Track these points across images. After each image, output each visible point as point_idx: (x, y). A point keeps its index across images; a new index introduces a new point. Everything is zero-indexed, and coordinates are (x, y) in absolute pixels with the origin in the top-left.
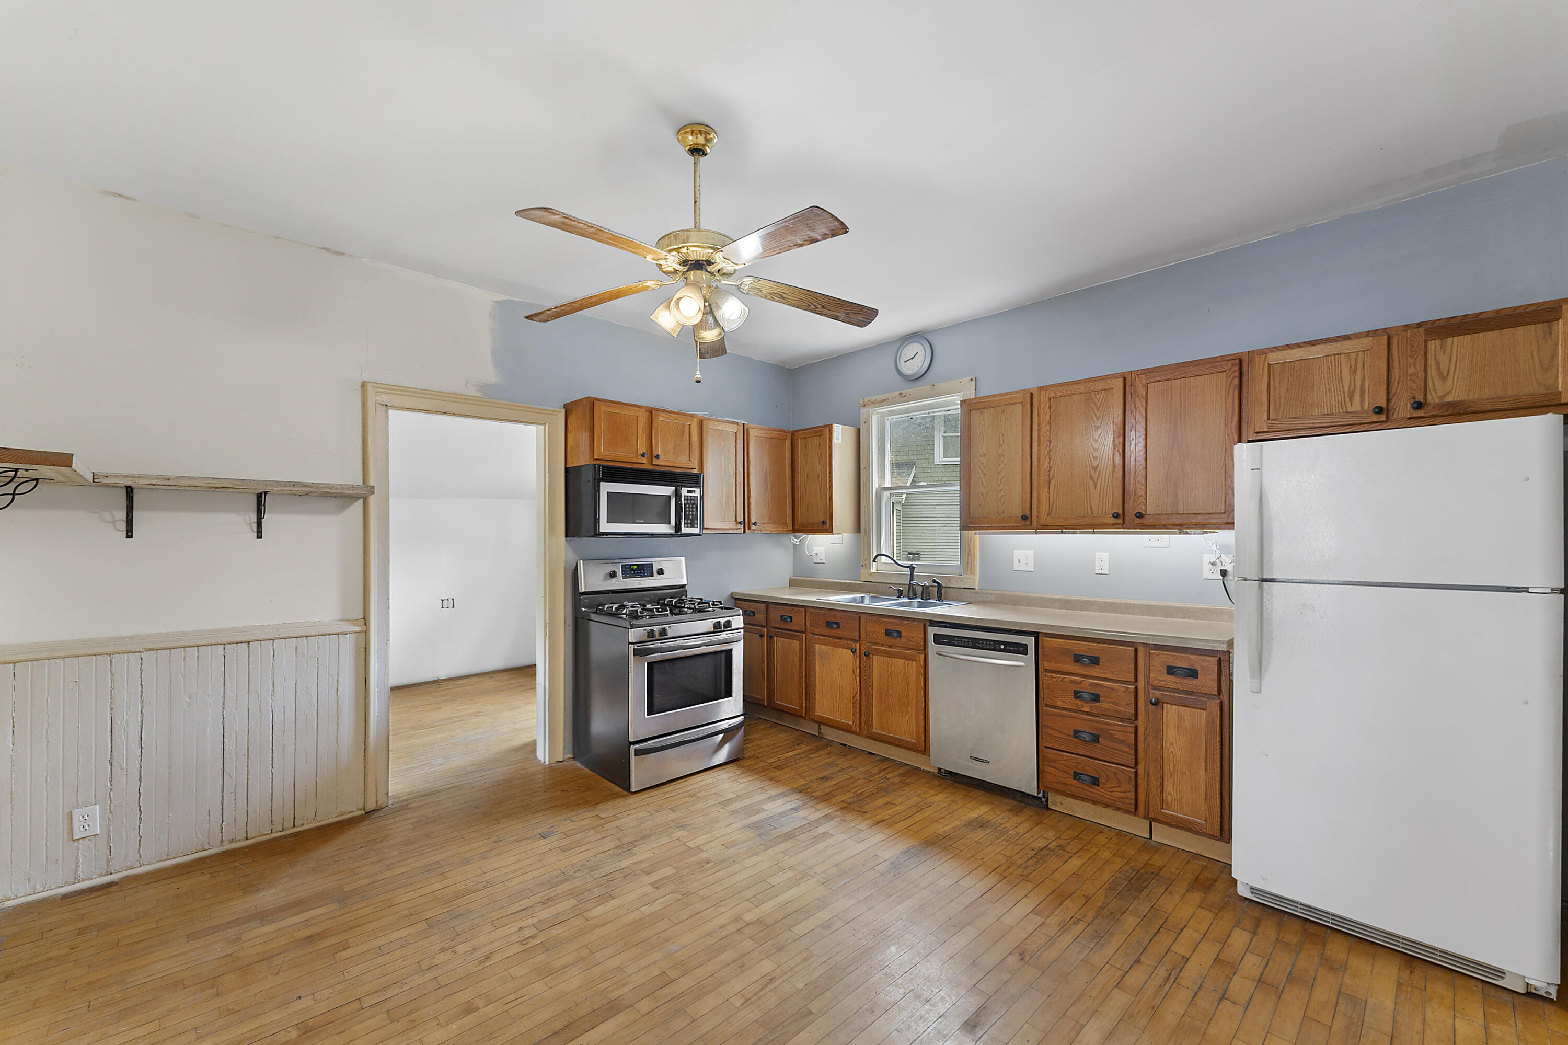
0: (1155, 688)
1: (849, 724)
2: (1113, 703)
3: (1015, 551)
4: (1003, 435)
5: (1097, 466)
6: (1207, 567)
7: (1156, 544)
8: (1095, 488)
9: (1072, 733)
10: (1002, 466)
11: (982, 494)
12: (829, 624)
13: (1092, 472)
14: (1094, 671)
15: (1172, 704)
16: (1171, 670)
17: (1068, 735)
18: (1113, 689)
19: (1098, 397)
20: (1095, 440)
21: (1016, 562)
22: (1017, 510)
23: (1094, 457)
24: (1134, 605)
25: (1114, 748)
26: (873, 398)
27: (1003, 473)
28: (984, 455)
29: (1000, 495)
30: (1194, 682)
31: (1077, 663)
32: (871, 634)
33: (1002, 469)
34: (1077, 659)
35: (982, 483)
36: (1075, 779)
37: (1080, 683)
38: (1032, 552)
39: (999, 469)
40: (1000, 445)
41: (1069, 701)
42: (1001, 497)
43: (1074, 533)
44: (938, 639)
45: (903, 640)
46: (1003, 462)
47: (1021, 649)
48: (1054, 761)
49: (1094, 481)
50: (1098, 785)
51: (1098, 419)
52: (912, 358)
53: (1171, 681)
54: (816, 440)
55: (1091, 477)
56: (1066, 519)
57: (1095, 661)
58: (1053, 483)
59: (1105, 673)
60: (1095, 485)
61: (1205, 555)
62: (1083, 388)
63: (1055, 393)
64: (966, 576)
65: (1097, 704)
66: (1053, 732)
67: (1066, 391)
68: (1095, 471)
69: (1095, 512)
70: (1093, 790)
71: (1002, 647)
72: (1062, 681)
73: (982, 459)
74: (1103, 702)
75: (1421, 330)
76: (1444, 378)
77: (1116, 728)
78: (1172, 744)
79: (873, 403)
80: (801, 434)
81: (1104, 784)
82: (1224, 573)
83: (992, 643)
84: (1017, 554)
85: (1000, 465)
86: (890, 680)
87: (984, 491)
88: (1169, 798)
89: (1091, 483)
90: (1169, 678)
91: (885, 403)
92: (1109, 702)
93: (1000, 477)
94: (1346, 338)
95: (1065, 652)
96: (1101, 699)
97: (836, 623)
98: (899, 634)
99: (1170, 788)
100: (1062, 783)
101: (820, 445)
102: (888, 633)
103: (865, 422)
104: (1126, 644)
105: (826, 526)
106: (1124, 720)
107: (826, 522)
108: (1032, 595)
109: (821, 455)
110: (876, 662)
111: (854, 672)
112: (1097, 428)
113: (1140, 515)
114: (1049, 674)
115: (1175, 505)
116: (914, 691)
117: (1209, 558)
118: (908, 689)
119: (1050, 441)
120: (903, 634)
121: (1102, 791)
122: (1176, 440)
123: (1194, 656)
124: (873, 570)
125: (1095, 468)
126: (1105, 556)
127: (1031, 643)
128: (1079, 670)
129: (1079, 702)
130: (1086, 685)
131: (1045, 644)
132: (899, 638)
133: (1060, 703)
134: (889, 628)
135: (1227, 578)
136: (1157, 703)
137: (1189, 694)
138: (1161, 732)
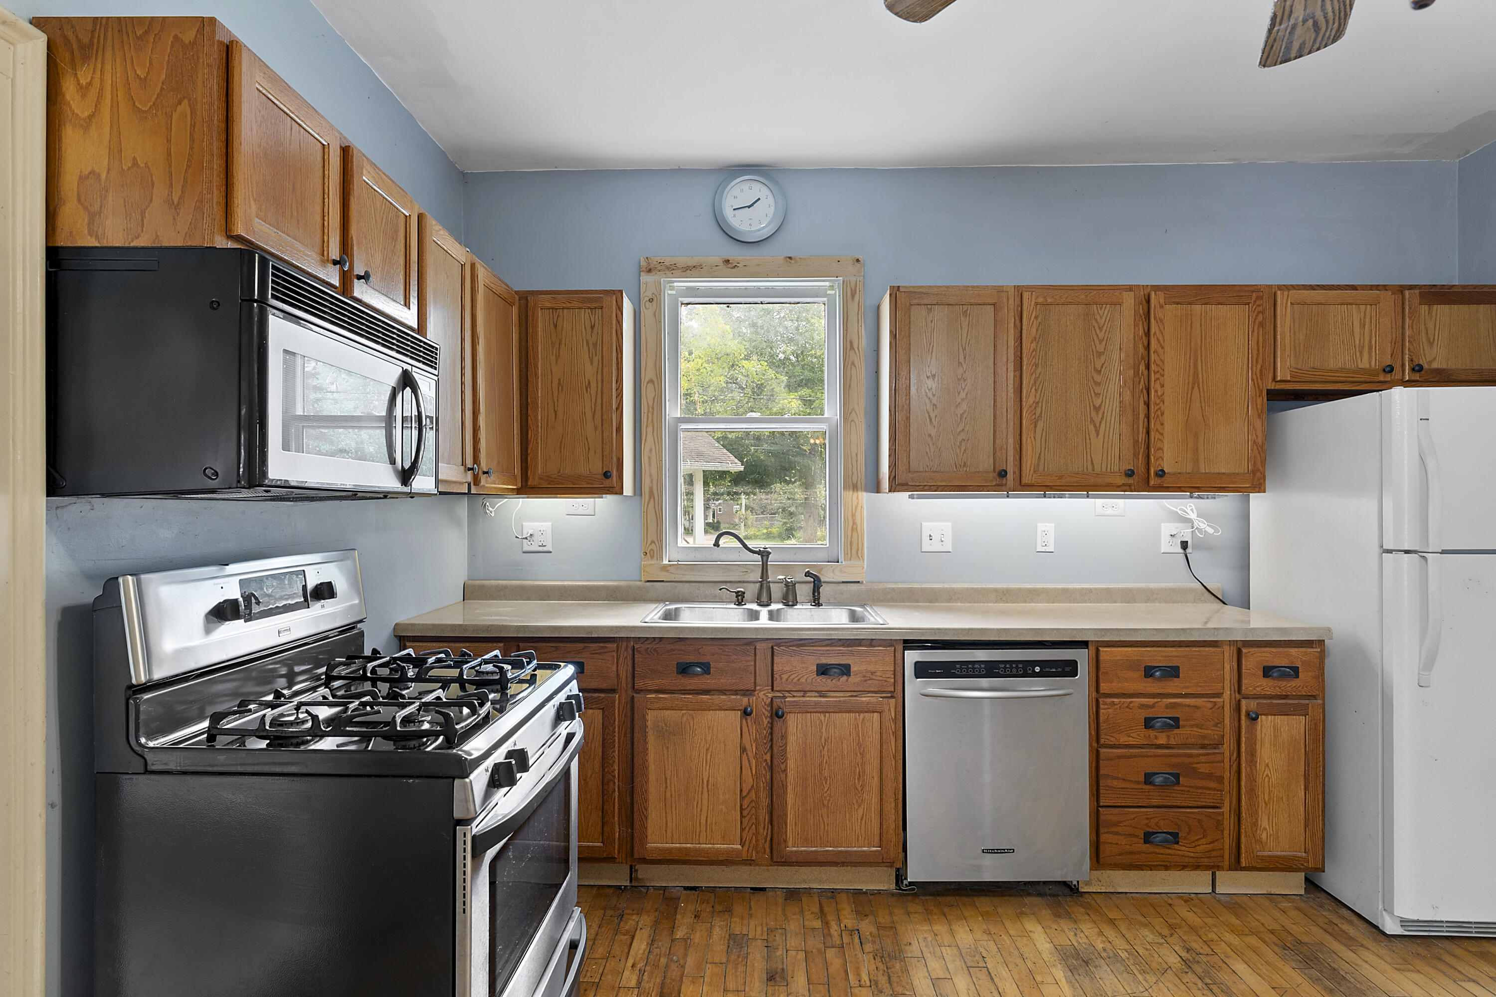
0: (1247, 698)
1: (734, 850)
2: (1197, 726)
4: (964, 349)
5: (1100, 406)
6: (1168, 538)
7: (1110, 511)
8: (1098, 435)
9: (1142, 779)
10: (963, 395)
11: (930, 435)
12: (684, 669)
13: (1094, 414)
14: (1173, 686)
15: (1266, 715)
16: (1267, 671)
17: (1138, 782)
18: (1197, 707)
19: (1101, 312)
20: (1096, 370)
21: (925, 539)
22: (985, 462)
23: (1096, 394)
24: (1090, 591)
25: (1198, 788)
26: (669, 262)
27: (964, 407)
28: (935, 375)
29: (960, 438)
30: (1295, 683)
31: (1149, 680)
32: (785, 677)
33: (963, 400)
34: (1149, 672)
35: (931, 420)
36: (1145, 842)
37: (1152, 706)
38: (950, 524)
39: (958, 400)
40: (960, 363)
41: (1138, 736)
42: (961, 442)
43: (1060, 497)
44: (923, 670)
45: (853, 679)
46: (964, 390)
47: (1067, 669)
48: (1116, 824)
49: (1095, 426)
50: (1177, 843)
51: (1101, 342)
52: (749, 207)
53: (1267, 686)
54: (584, 316)
55: (1092, 421)
56: (1060, 477)
57: (1173, 672)
58: (1040, 424)
59: (1187, 687)
61: (1165, 525)
62: (1083, 297)
63: (1045, 297)
64: (849, 562)
65: (1176, 731)
66: (1115, 783)
67: (1061, 297)
68: (1097, 413)
69: (1097, 469)
70: (1168, 851)
71: (1038, 669)
72: (1127, 707)
73: (930, 382)
74: (1184, 726)
75: (1417, 292)
76: (1431, 344)
77: (1202, 759)
78: (1267, 765)
79: (668, 268)
80: (545, 301)
81: (1185, 838)
82: (1184, 545)
83: (1020, 666)
84: (928, 527)
85: (959, 393)
86: (825, 753)
87: (933, 432)
88: (1264, 836)
89: (1092, 427)
90: (1266, 682)
91: (694, 272)
92: (1192, 726)
93: (960, 411)
94: (1354, 288)
95: (1132, 665)
96: (1181, 723)
97: (699, 664)
98: (845, 670)
99: (1264, 822)
100: (1127, 853)
101: (592, 327)
102: (823, 670)
103: (651, 300)
104: (1215, 644)
105: (607, 483)
106: (1203, 747)
107: (607, 475)
108: (954, 586)
109: (595, 345)
110: (794, 725)
111: (743, 750)
112: (1100, 354)
113: (1161, 474)
114: (1109, 700)
115: (1196, 461)
116: (876, 763)
117: (1168, 528)
118: (863, 764)
119: (1037, 365)
120: (853, 669)
121: (1182, 850)
122: (1196, 380)
123: (1293, 651)
124: (666, 562)
125: (1097, 409)
126: (1050, 527)
127: (1081, 657)
128: (1151, 686)
129: (1152, 733)
130: (1161, 707)
131: (1103, 657)
132: (845, 678)
133: (1124, 739)
134: (824, 661)
135: (1189, 550)
136: (1253, 719)
137: (1286, 697)
138: (1252, 753)
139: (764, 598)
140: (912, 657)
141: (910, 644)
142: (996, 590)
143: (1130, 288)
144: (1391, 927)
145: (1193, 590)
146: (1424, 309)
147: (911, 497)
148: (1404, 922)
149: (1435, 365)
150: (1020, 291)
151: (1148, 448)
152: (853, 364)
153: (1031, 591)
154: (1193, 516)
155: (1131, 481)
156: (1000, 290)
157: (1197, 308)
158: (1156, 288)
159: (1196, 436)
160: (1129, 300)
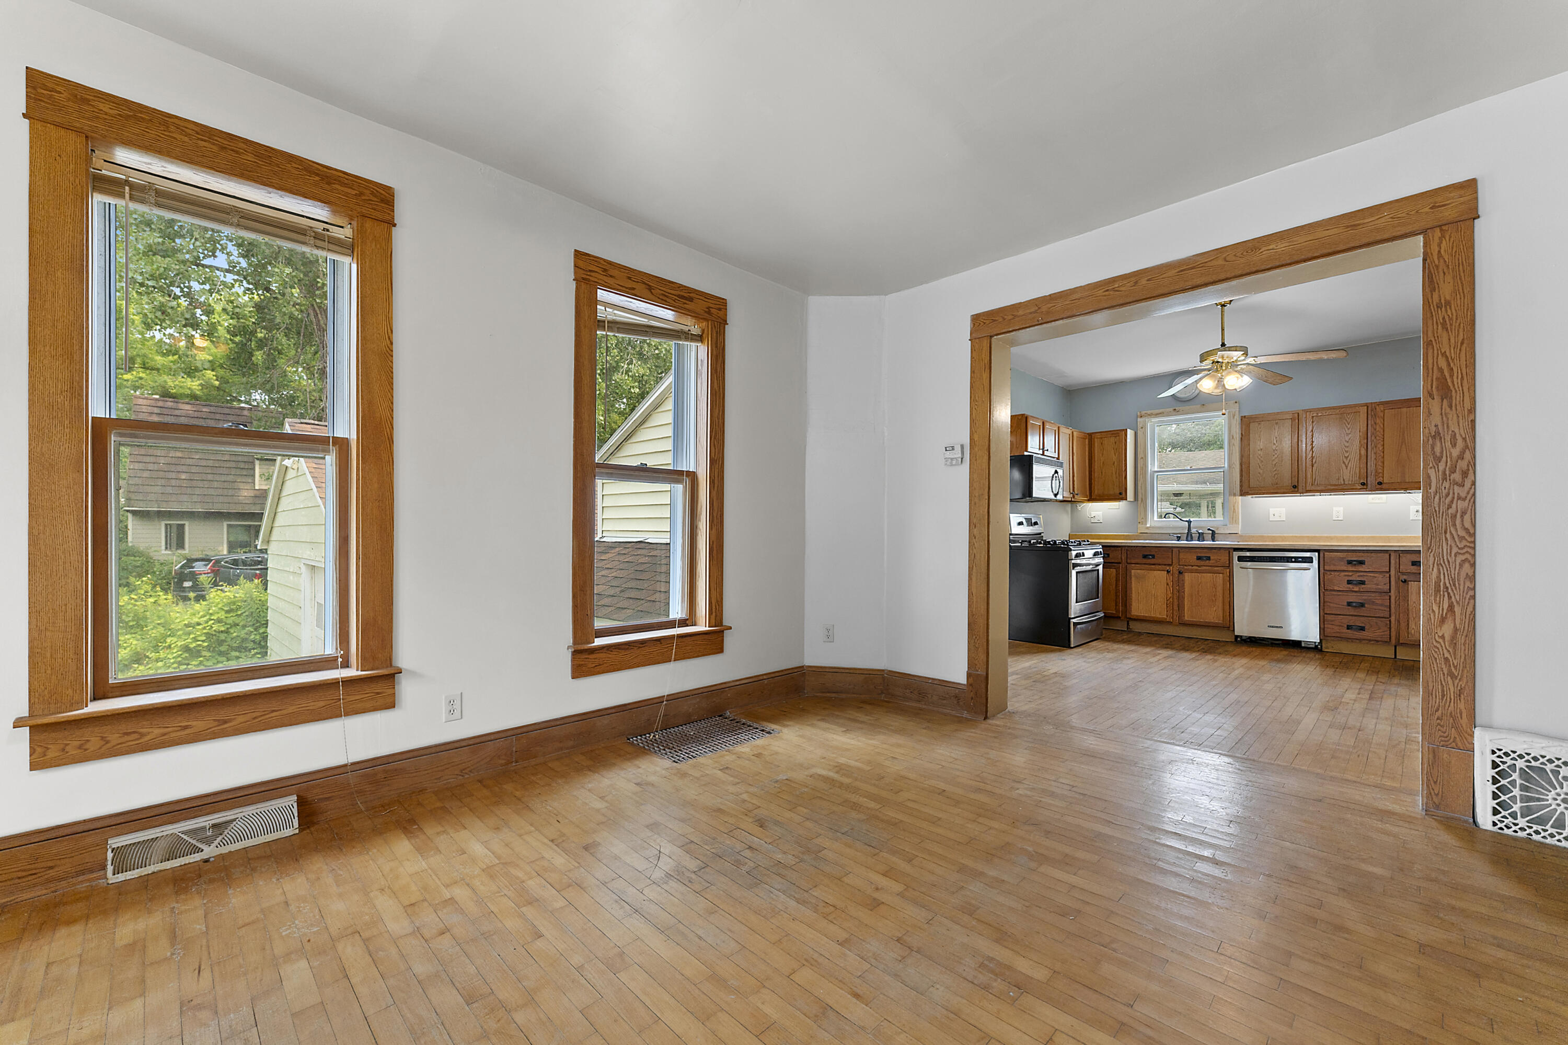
0: (1403, 574)
1: (1164, 620)
2: (1375, 584)
3: (1271, 509)
4: (1276, 438)
5: (1349, 456)
7: (1377, 501)
9: (1345, 604)
10: (1276, 456)
11: (1259, 473)
12: (1145, 557)
13: (1345, 460)
14: (1362, 568)
15: (1414, 581)
16: (1413, 563)
17: (1343, 605)
18: (1373, 577)
19: (1348, 416)
20: (1346, 441)
21: (1271, 516)
22: (1287, 482)
23: (1346, 451)
24: (1362, 537)
25: (1375, 609)
26: (1149, 412)
27: (1276, 461)
28: (1261, 449)
29: (1274, 473)
31: (1349, 565)
32: (1184, 560)
33: (1276, 458)
34: (1350, 562)
35: (1260, 467)
36: (1348, 629)
37: (1351, 576)
38: (1284, 509)
39: (1274, 458)
40: (1274, 443)
41: (1344, 587)
42: (1275, 475)
44: (1240, 559)
45: (1211, 562)
46: (1276, 454)
47: (1306, 560)
48: (1333, 621)
49: (1345, 464)
50: (1364, 631)
51: (1348, 429)
54: (1112, 439)
55: (1344, 462)
56: (1326, 487)
57: (1361, 563)
58: (1315, 466)
59: (1369, 569)
60: (1347, 467)
61: (1411, 507)
62: (1338, 411)
63: (1317, 413)
64: (1232, 526)
65: (1363, 586)
66: (1332, 605)
67: (1326, 412)
69: (1345, 483)
70: (1360, 633)
71: (1293, 560)
72: (1338, 576)
73: (1259, 452)
74: (1367, 584)
77: (1376, 598)
78: (1415, 602)
79: (1149, 415)
80: (1099, 436)
81: (1368, 630)
84: (1272, 511)
85: (1274, 455)
86: (1200, 587)
87: (1261, 471)
88: (1413, 631)
89: (1343, 465)
90: (1413, 568)
91: (1160, 415)
92: (1370, 584)
93: (1274, 463)
95: (1342, 559)
97: (1150, 555)
98: (1209, 558)
99: (1412, 625)
100: (1338, 632)
101: (1115, 443)
102: (1199, 558)
103: (1142, 428)
104: (1386, 551)
105: (1121, 496)
106: (1381, 593)
107: (1120, 494)
109: (1116, 449)
110: (1187, 577)
111: (1168, 584)
112: (1347, 434)
113: (1380, 483)
114: (1329, 573)
115: (1403, 477)
116: (1221, 592)
117: (1414, 508)
118: (1216, 591)
119: (1313, 442)
120: (1211, 558)
121: (1370, 634)
122: (1404, 442)
124: (1148, 525)
125: (1346, 458)
127: (1315, 556)
128: (1350, 568)
129: (1350, 586)
130: (1355, 577)
131: (1325, 556)
132: (1208, 561)
133: (1336, 588)
134: (1199, 555)
136: (1406, 583)
138: (1407, 597)
139: (1189, 538)
140: (1236, 555)
141: (1236, 550)
142: (1308, 537)
143: (1364, 404)
147: (1252, 497)
150: (1306, 411)
152: (1234, 445)
153: (1327, 537)
155: (1365, 487)
157: (1404, 410)
159: (1404, 466)
160: (1364, 409)
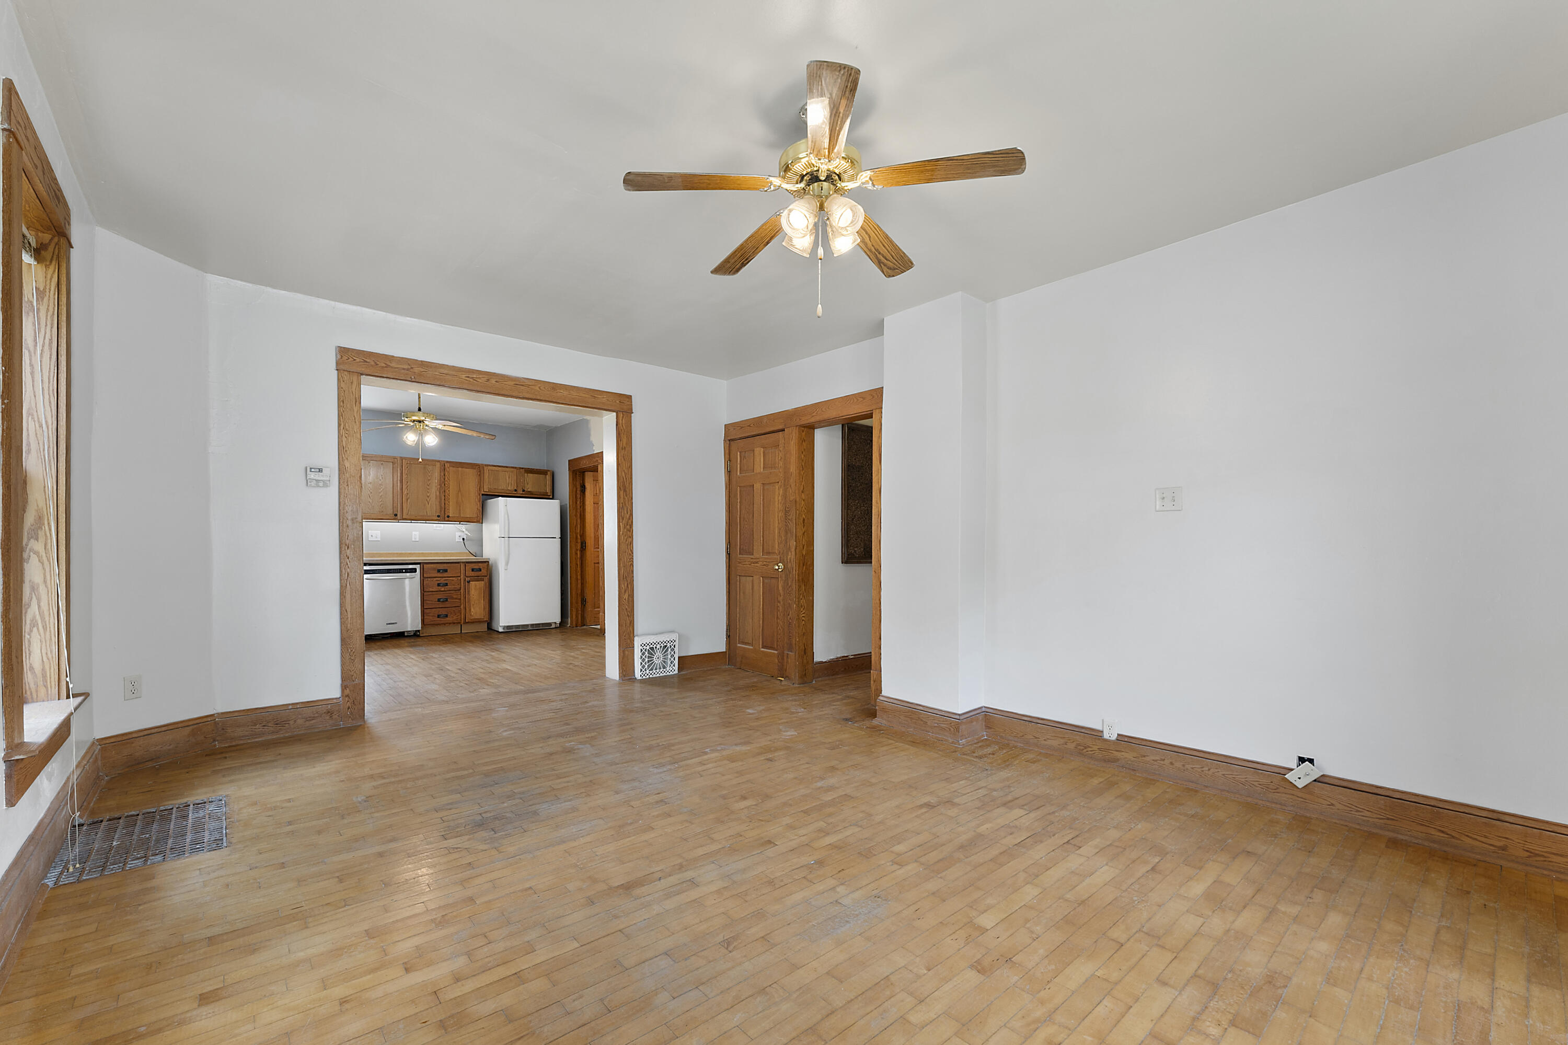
0: (467, 577)
2: (453, 585)
3: (370, 531)
4: (382, 476)
6: (457, 537)
9: (437, 600)
10: (381, 489)
11: (369, 502)
14: (445, 574)
15: (473, 582)
16: (473, 570)
17: (434, 602)
18: (453, 580)
19: (430, 468)
20: (427, 485)
21: (370, 536)
22: (390, 511)
23: (428, 492)
25: (453, 602)
27: (382, 493)
28: (371, 483)
29: (381, 504)
30: (480, 573)
31: (439, 573)
33: (382, 491)
34: (439, 571)
35: (370, 498)
36: (436, 618)
37: (440, 580)
38: (379, 531)
39: (380, 491)
40: (380, 480)
41: (435, 588)
47: (414, 571)
48: (429, 613)
50: (447, 617)
51: (429, 476)
53: (473, 574)
55: (427, 500)
56: (416, 516)
57: (446, 571)
58: (409, 500)
59: (450, 574)
60: (428, 504)
61: (457, 533)
62: (423, 462)
63: (411, 462)
65: (447, 587)
66: (428, 602)
69: (428, 514)
70: (444, 619)
71: (404, 571)
72: (432, 580)
75: (523, 470)
76: (528, 484)
77: (454, 594)
78: (473, 595)
81: (449, 615)
82: (463, 539)
84: (371, 533)
87: (371, 502)
88: (473, 613)
89: (426, 502)
90: (473, 572)
92: (451, 585)
93: (380, 495)
94: (507, 467)
95: (434, 569)
96: (448, 584)
99: (472, 610)
100: (432, 621)
104: (458, 563)
106: (455, 591)
108: (381, 552)
112: (429, 480)
113: (448, 517)
114: (426, 579)
115: (460, 513)
117: (458, 534)
119: (407, 482)
121: (449, 619)
122: (460, 490)
123: (480, 564)
125: (428, 497)
126: (417, 533)
127: (418, 567)
128: (439, 575)
129: (439, 587)
130: (442, 581)
131: (425, 567)
133: (431, 590)
135: (465, 541)
136: (469, 582)
137: (479, 576)
138: (469, 591)
142: (397, 553)
143: (439, 461)
144: (501, 630)
145: (466, 553)
146: (526, 474)
148: (504, 627)
149: (529, 490)
150: (402, 458)
151: (445, 509)
153: (410, 553)
154: (464, 530)
155: (439, 518)
156: (395, 458)
157: (460, 469)
158: (447, 462)
159: (460, 507)
160: (438, 465)
